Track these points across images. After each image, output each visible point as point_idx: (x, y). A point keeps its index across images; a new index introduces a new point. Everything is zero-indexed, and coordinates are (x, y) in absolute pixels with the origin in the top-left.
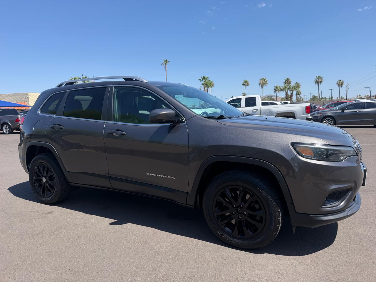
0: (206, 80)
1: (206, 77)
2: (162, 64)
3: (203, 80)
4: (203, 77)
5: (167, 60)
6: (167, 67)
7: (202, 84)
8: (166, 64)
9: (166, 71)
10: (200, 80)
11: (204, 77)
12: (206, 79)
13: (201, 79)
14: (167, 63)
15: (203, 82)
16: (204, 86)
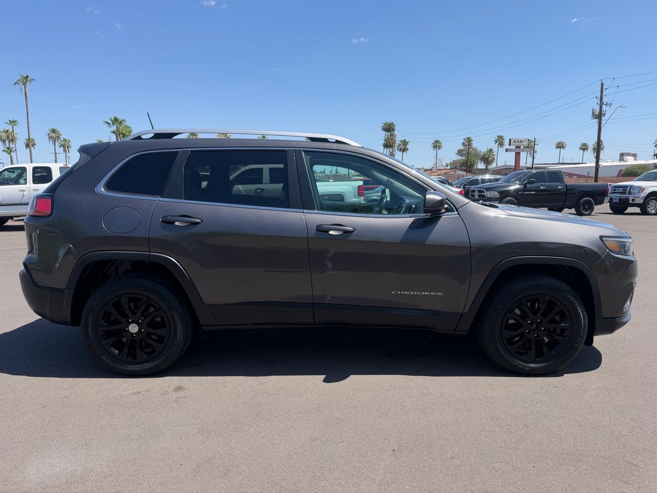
0: (120, 126)
1: (120, 118)
2: (15, 83)
3: (113, 124)
4: (113, 119)
5: (27, 77)
6: (27, 90)
7: (113, 132)
8: (25, 84)
9: (26, 98)
10: (108, 123)
11: (116, 120)
12: (121, 123)
13: (111, 122)
14: (28, 83)
15: (114, 128)
16: (117, 136)
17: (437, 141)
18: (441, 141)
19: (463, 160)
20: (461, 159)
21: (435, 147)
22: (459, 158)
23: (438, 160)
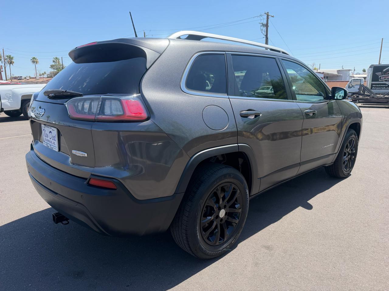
17: (34, 58)
18: (37, 58)
19: (56, 72)
20: (54, 71)
21: (34, 62)
22: (52, 70)
23: (37, 71)
